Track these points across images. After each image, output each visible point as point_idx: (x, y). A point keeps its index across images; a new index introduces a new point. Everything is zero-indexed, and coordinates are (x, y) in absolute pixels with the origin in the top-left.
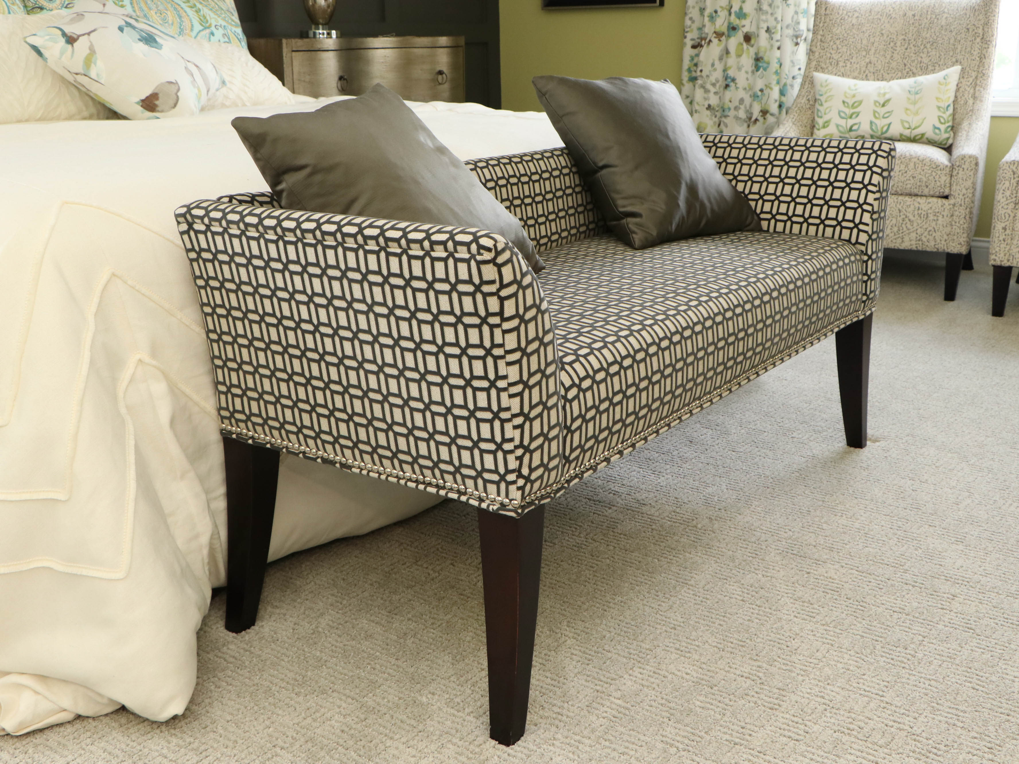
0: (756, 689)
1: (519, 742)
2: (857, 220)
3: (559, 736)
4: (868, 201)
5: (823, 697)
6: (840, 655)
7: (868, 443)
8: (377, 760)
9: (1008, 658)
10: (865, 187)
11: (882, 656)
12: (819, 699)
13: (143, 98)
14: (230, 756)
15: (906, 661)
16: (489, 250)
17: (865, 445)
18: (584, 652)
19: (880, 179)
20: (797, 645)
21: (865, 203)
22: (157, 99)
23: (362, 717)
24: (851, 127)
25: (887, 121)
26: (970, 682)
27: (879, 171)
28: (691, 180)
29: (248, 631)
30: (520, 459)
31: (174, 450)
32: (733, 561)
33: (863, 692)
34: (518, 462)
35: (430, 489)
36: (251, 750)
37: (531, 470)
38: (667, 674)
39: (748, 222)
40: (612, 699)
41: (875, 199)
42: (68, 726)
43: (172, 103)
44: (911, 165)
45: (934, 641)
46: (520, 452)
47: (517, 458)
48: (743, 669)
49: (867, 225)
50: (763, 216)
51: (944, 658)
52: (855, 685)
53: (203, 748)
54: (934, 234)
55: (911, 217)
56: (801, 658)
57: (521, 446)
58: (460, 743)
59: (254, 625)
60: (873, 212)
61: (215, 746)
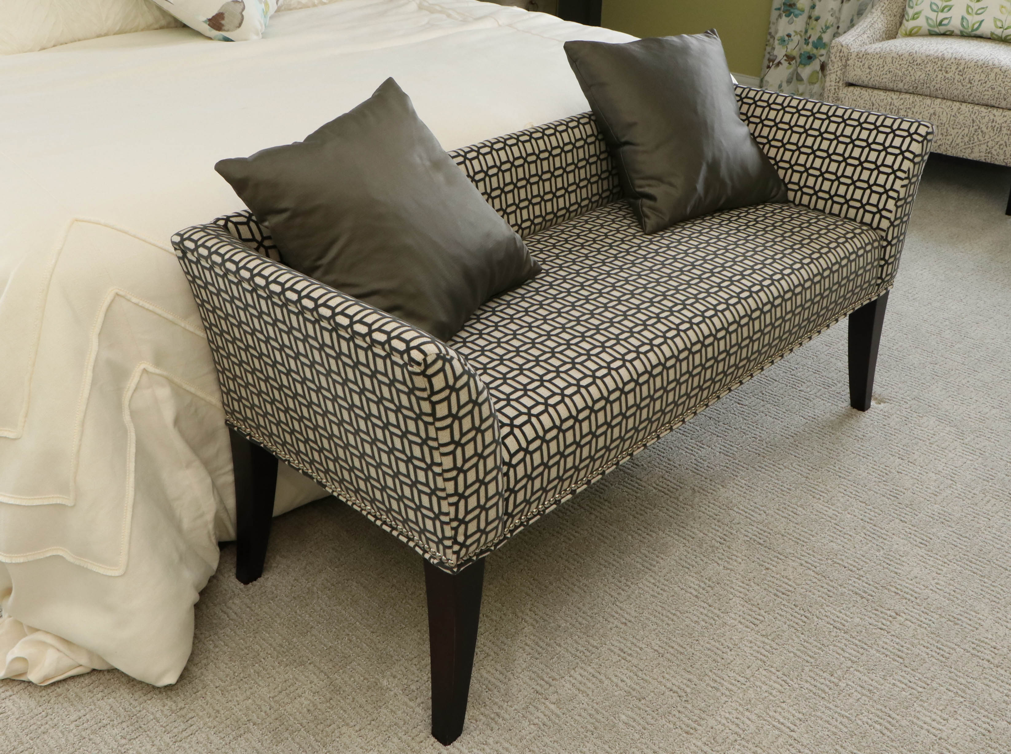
0: (680, 708)
1: (455, 743)
2: (881, 206)
3: (491, 741)
4: (895, 187)
5: (737, 725)
6: (767, 675)
7: (873, 403)
8: (330, 749)
9: (924, 699)
10: (894, 172)
11: (807, 681)
12: (733, 727)
13: (210, 17)
14: (210, 727)
15: (827, 690)
16: (419, 364)
17: (869, 407)
18: (537, 644)
19: (911, 165)
20: (732, 658)
21: (892, 189)
22: (223, 19)
23: (328, 696)
24: (942, 21)
25: (979, 18)
26: (881, 724)
27: (910, 156)
28: (714, 158)
29: (254, 582)
30: (456, 529)
31: (179, 445)
32: (700, 547)
33: (776, 724)
34: (453, 532)
35: (385, 527)
36: (228, 722)
37: (467, 537)
38: (604, 678)
39: (773, 193)
40: (547, 703)
41: (902, 186)
42: (87, 677)
43: (237, 22)
44: (992, 76)
45: (861, 669)
46: (455, 524)
47: (452, 529)
48: (674, 681)
49: (890, 212)
50: (790, 186)
51: (864, 692)
52: (771, 713)
53: (190, 715)
54: (1005, 148)
55: (984, 129)
56: (732, 674)
57: (456, 518)
58: (404, 737)
59: (260, 576)
60: (899, 199)
61: (201, 714)
